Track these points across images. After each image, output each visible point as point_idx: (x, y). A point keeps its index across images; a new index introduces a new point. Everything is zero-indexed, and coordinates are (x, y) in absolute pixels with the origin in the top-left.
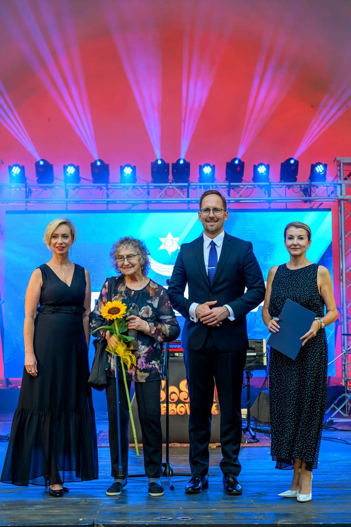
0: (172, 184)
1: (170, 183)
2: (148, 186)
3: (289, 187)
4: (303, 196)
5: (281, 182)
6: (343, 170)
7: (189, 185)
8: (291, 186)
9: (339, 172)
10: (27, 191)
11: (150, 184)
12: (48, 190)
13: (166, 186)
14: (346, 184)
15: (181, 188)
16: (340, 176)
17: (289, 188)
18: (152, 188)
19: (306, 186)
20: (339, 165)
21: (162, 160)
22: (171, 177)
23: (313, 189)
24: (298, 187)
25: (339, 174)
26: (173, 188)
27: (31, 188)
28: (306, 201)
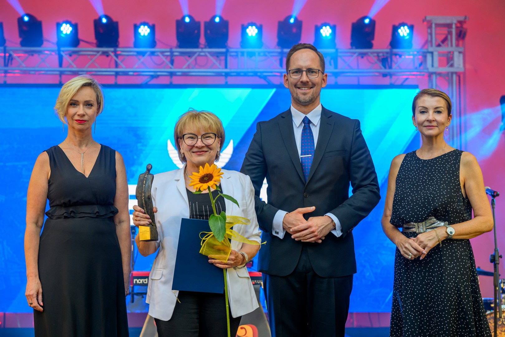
0: (205, 50)
1: (202, 48)
2: (172, 52)
3: (362, 55)
4: (381, 68)
5: (352, 48)
6: (436, 34)
7: (227, 51)
8: (366, 54)
9: (429, 36)
10: (7, 58)
11: (174, 50)
12: (36, 55)
13: (195, 53)
14: (439, 53)
15: (217, 55)
16: (431, 42)
17: (362, 57)
18: (176, 56)
19: (385, 54)
20: (430, 27)
21: (190, 17)
22: (202, 40)
23: (394, 59)
24: (374, 56)
25: (429, 39)
26: (206, 56)
27: (11, 53)
28: (385, 75)
